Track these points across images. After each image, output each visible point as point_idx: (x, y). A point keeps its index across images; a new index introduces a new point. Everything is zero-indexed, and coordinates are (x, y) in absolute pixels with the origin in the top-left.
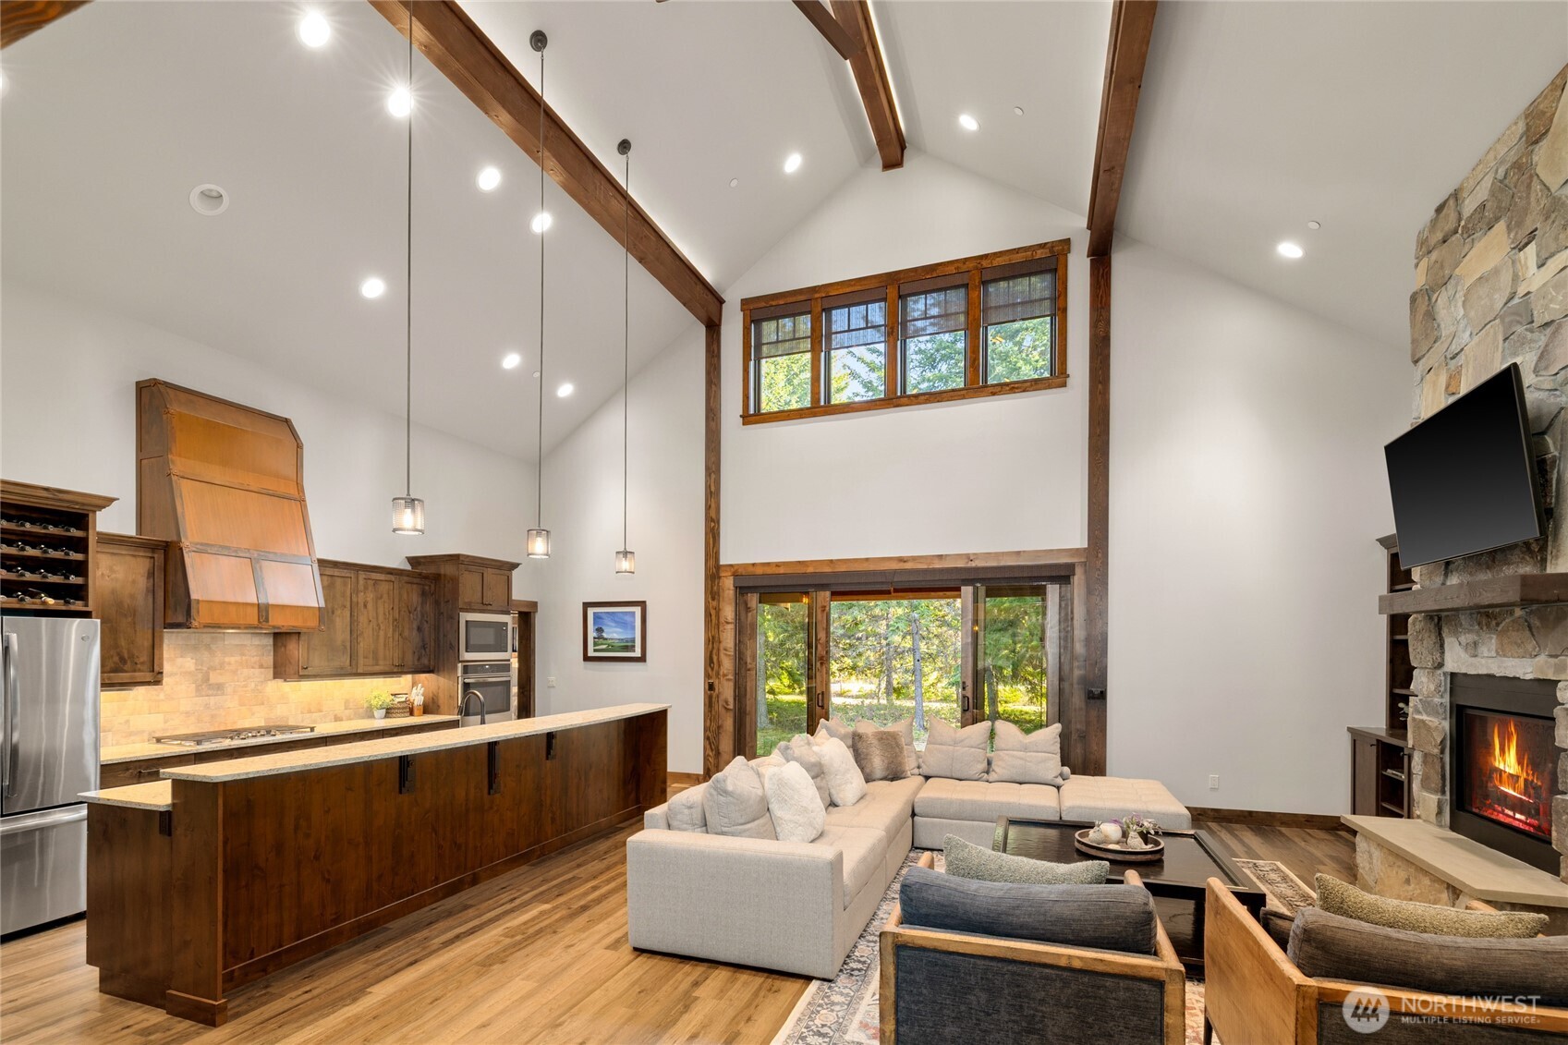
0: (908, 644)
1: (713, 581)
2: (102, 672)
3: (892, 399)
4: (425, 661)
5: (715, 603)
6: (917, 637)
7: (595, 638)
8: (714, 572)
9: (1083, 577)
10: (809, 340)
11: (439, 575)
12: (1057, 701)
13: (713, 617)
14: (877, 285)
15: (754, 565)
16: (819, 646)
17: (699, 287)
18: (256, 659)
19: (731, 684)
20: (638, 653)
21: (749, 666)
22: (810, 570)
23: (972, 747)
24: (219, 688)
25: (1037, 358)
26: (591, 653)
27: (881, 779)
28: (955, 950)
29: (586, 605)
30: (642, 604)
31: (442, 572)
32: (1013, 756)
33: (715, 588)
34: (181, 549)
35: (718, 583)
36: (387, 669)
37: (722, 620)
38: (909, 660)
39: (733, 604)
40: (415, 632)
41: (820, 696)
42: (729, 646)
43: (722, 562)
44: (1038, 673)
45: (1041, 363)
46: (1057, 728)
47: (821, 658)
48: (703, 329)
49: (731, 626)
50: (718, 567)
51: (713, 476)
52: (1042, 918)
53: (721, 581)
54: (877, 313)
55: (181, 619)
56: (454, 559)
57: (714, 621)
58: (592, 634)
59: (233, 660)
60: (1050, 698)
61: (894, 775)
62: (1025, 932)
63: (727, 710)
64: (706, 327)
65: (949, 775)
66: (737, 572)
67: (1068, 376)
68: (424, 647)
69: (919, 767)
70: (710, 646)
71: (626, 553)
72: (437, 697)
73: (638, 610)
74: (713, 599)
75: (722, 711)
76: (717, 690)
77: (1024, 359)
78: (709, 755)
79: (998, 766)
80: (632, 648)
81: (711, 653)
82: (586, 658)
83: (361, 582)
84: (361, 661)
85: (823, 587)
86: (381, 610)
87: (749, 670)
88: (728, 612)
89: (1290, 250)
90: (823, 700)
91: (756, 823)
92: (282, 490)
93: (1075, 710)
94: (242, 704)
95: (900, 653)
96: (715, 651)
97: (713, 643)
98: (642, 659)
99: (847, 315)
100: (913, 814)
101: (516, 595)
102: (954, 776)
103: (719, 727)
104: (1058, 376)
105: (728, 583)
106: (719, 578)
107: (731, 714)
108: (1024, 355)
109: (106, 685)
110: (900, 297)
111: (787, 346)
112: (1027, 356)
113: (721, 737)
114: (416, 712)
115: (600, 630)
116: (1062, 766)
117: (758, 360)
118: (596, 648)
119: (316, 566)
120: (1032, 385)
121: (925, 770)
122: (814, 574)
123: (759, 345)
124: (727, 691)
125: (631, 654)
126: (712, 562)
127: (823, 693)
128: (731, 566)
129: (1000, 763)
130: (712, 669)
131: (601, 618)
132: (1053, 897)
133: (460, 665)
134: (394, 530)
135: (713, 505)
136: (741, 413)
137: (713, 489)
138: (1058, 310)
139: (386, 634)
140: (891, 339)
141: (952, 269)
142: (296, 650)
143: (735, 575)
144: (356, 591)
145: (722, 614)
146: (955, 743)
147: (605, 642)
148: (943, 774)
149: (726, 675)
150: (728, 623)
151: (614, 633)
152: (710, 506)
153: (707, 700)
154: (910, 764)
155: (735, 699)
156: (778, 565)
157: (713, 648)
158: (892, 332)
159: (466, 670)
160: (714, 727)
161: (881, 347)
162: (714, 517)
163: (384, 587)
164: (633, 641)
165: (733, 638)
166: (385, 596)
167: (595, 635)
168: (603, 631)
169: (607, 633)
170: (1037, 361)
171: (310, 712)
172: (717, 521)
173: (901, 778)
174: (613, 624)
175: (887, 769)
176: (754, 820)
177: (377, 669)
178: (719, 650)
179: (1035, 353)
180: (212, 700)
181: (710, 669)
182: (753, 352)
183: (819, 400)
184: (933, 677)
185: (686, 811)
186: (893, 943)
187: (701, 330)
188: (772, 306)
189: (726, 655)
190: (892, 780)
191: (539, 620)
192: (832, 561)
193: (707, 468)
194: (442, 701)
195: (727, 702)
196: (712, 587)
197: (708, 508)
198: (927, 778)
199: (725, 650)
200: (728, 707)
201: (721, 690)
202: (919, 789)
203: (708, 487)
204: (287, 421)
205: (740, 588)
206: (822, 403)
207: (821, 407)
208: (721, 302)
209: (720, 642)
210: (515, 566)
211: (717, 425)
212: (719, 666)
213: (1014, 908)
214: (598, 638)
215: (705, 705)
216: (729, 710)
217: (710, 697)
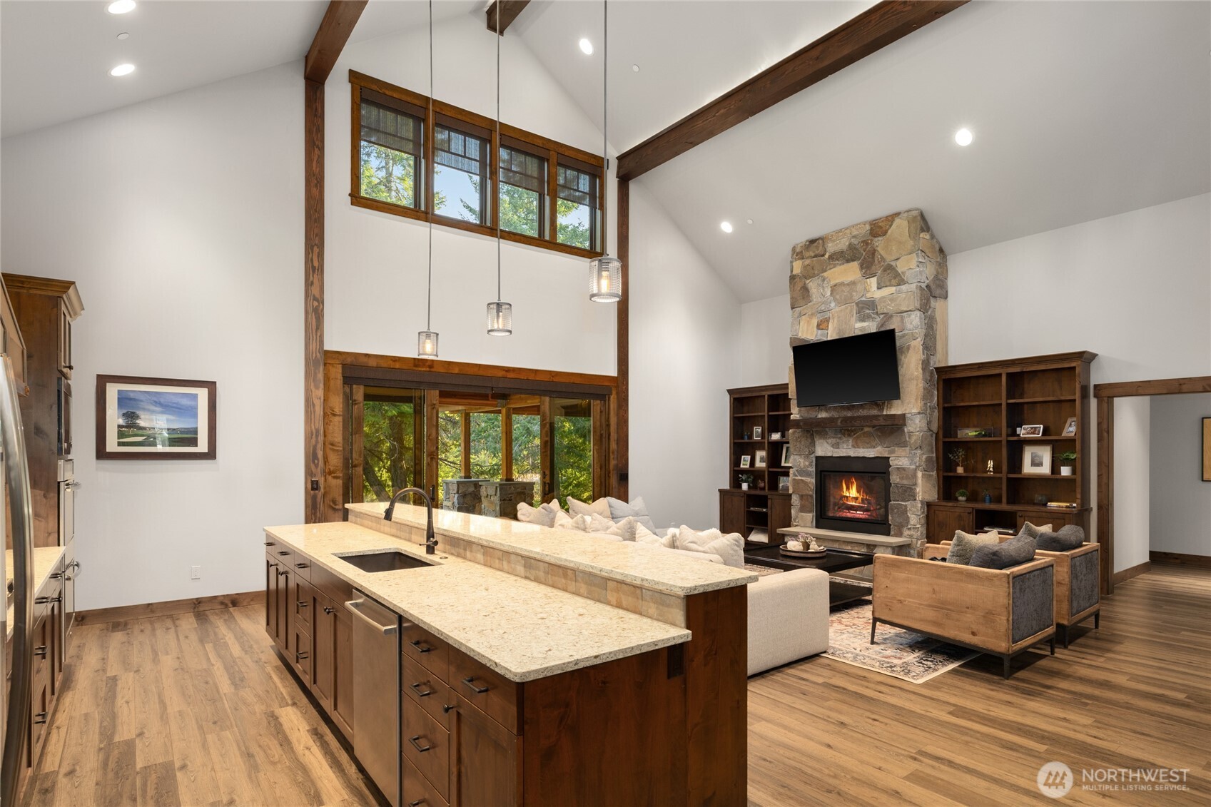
1: (316, 367)
3: (496, 230)
5: (318, 392)
7: (120, 426)
8: (317, 357)
9: (616, 397)
13: (317, 409)
16: (429, 442)
19: (340, 483)
20: (202, 447)
26: (110, 447)
29: (104, 381)
30: (211, 386)
33: (319, 376)
35: (323, 370)
37: (328, 412)
39: (342, 396)
42: (336, 440)
43: (328, 347)
49: (339, 419)
50: (322, 352)
51: (315, 252)
53: (326, 368)
57: (317, 413)
58: (114, 421)
63: (336, 510)
64: (307, 79)
66: (346, 361)
70: (314, 440)
73: (203, 394)
74: (316, 387)
75: (329, 512)
76: (322, 489)
80: (193, 442)
81: (315, 447)
82: (101, 454)
85: (433, 385)
88: (336, 404)
89: (727, 227)
93: (613, 488)
96: (319, 446)
97: (317, 436)
98: (211, 454)
105: (335, 372)
106: (324, 364)
110: (499, 144)
115: (131, 416)
118: (121, 440)
124: (335, 490)
125: (188, 450)
126: (314, 346)
128: (339, 353)
130: (317, 466)
135: (316, 283)
136: (350, 192)
138: (601, 206)
140: (494, 178)
143: (344, 366)
145: (328, 405)
147: (140, 432)
149: (333, 473)
150: (334, 415)
152: (312, 283)
153: (309, 501)
157: (317, 442)
158: (496, 172)
162: (317, 296)
164: (195, 431)
165: (341, 432)
167: (121, 422)
168: (138, 417)
172: (320, 300)
178: (324, 444)
181: (313, 467)
188: (385, 94)
189: (334, 450)
193: (308, 242)
195: (335, 503)
196: (315, 374)
199: (332, 444)
200: (337, 507)
201: (328, 489)
203: (309, 261)
205: (350, 378)
209: (325, 436)
212: (325, 462)
214: (128, 427)
215: (307, 507)
216: (338, 510)
217: (314, 498)
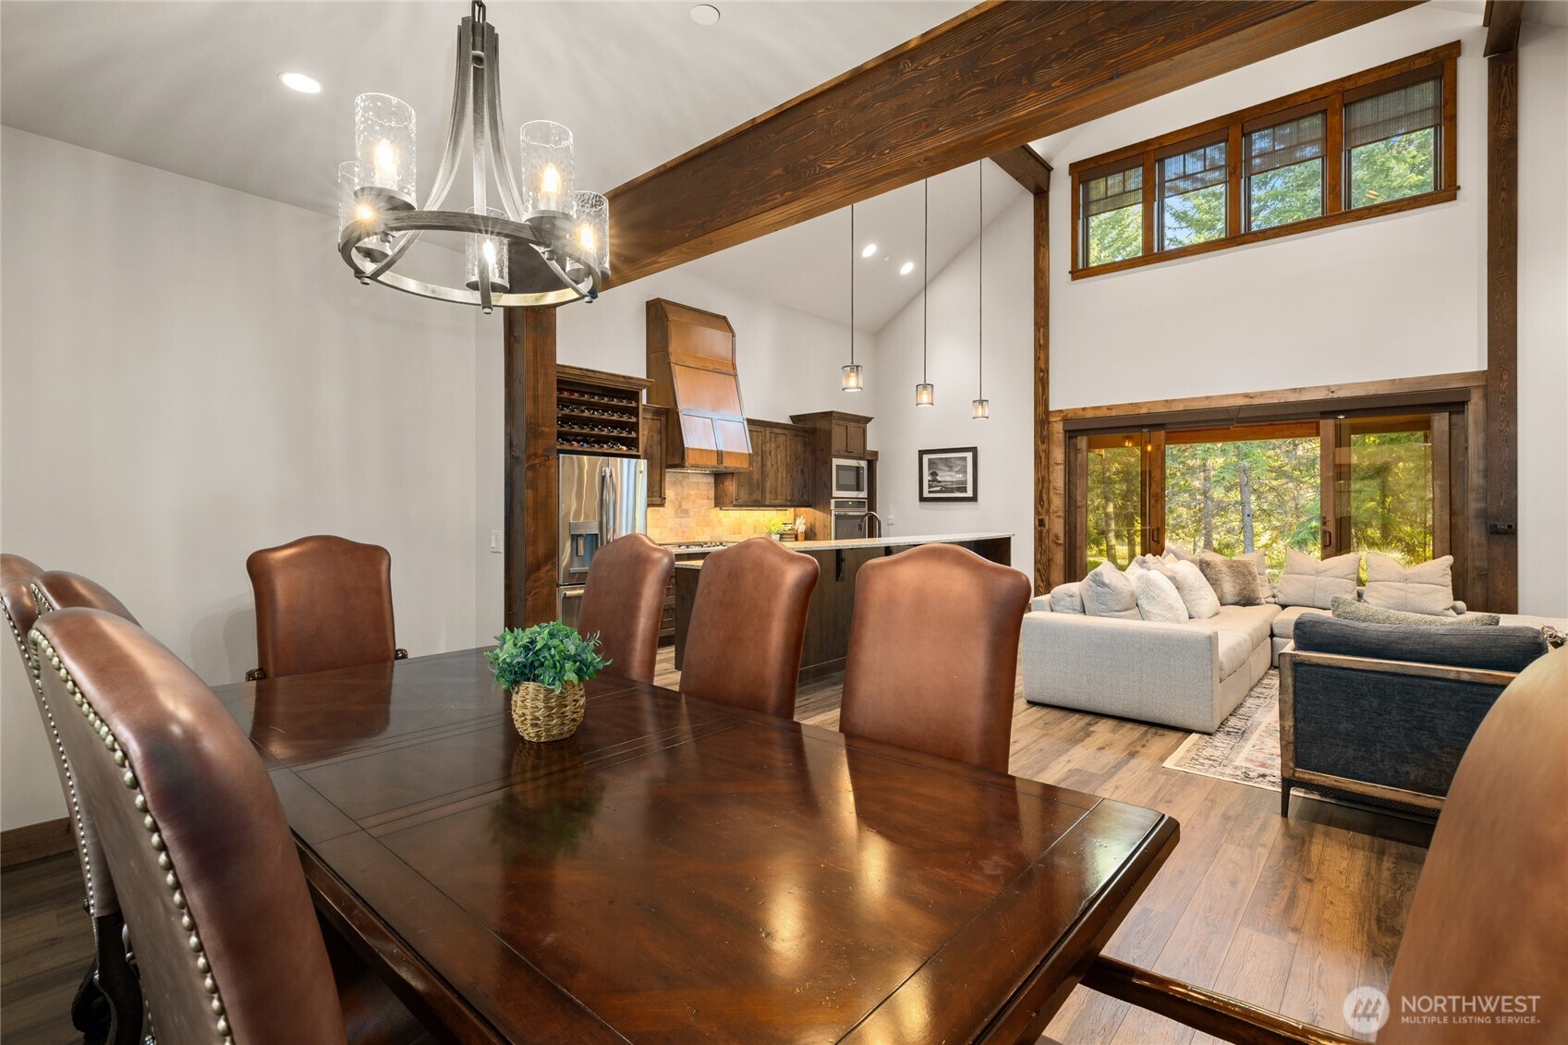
0: (1235, 496)
1: (1042, 426)
2: (648, 497)
3: (1235, 237)
4: (806, 497)
5: (1044, 447)
6: (1246, 489)
7: (929, 481)
8: (1043, 418)
9: (1480, 404)
10: (1141, 191)
11: (815, 429)
12: (1447, 536)
13: (1043, 459)
14: (1217, 128)
15: (1084, 409)
16: (1153, 483)
17: (1032, 161)
18: (705, 492)
19: (1062, 520)
20: (969, 494)
21: (1079, 504)
22: (1144, 410)
23: (1338, 577)
24: (686, 512)
25: (1415, 153)
26: (926, 494)
27: (1232, 604)
28: (1348, 666)
29: (922, 453)
30: (974, 450)
31: (818, 426)
32: (1390, 587)
33: (1045, 433)
34: (678, 413)
35: (1048, 428)
36: (783, 502)
37: (1052, 462)
38: (1235, 520)
39: (1063, 447)
40: (799, 475)
41: (1155, 532)
42: (1059, 485)
43: (1052, 408)
44: (1420, 532)
45: (1421, 158)
46: (1447, 560)
47: (1156, 495)
48: (1030, 198)
49: (1062, 467)
50: (1047, 413)
51: (1042, 330)
52: (1431, 646)
53: (1051, 425)
54: (1216, 153)
55: (677, 462)
56: (828, 415)
57: (1043, 464)
58: (927, 478)
59: (693, 492)
60: (1437, 533)
61: (1247, 601)
62: (1414, 656)
63: (1058, 544)
64: (1034, 195)
65: (1311, 604)
66: (1067, 418)
67: (1459, 188)
68: (805, 487)
69: (1274, 596)
70: (1040, 486)
71: (981, 402)
72: (814, 527)
73: (969, 455)
74: (1043, 442)
75: (1054, 546)
76: (1047, 527)
77: (1395, 158)
78: (1039, 586)
79: (1371, 597)
80: (964, 490)
81: (1041, 492)
82: (922, 499)
83: (768, 435)
84: (768, 495)
85: (1157, 427)
86: (779, 457)
87: (1079, 507)
88: (1058, 454)
90: (1158, 535)
91: (1129, 612)
92: (724, 370)
93: (1473, 546)
94: (698, 525)
95: (1222, 508)
96: (1044, 491)
97: (1043, 483)
98: (974, 499)
99: (1182, 162)
100: (1272, 635)
101: (869, 447)
102: (1316, 604)
103: (1049, 560)
104: (1446, 189)
105: (1058, 428)
106: (1049, 423)
107: (1062, 548)
108: (1394, 152)
109: (649, 505)
110: (1244, 135)
111: (1117, 201)
112: (1399, 153)
113: (1051, 570)
114: (800, 538)
115: (934, 474)
116: (1455, 600)
117: (1086, 218)
118: (931, 490)
119: (745, 423)
120: (1409, 203)
121: (1281, 598)
122: (1148, 415)
123: (1087, 204)
124: (1058, 526)
125: (964, 495)
126: (1041, 409)
127: (1158, 529)
128: (1061, 411)
129: (1374, 594)
130: (1042, 507)
131: (934, 463)
132: (1441, 632)
133: (833, 501)
134: (844, 389)
135: (1042, 357)
136: (1070, 270)
137: (1042, 342)
138: (1445, 118)
139: (782, 475)
140: (1233, 179)
141: (1308, 98)
142: (731, 486)
143: (1065, 420)
144: (764, 442)
145: (1052, 456)
146: (1318, 573)
147: (938, 484)
148: (1306, 603)
149: (1056, 512)
150: (1058, 464)
151: (946, 476)
152: (1039, 358)
153: (1037, 535)
154: (1263, 592)
155: (1065, 535)
156: (1109, 408)
157: (1043, 487)
158: (1235, 171)
159: (838, 505)
160: (1044, 560)
161: (1220, 189)
162: (1043, 367)
163: (781, 439)
164: (965, 482)
165: (1063, 478)
166: (782, 446)
167: (930, 478)
168: (937, 475)
169: (941, 476)
170: (1414, 157)
171: (734, 533)
172: (1046, 371)
173: (1255, 605)
174: (947, 469)
175: (1239, 595)
176: (1127, 610)
177: (777, 502)
178: (1049, 489)
179: (1412, 148)
180: (684, 520)
181: (1039, 507)
182: (1082, 210)
183: (1152, 248)
184: (1265, 539)
185: (1068, 599)
186: (1291, 661)
187: (1029, 199)
188: (1101, 165)
189: (1056, 493)
190: (1244, 605)
191: (879, 466)
192: (1167, 401)
193: (1036, 324)
194: (818, 530)
195: (1057, 537)
196: (1041, 432)
197: (1037, 359)
198: (1284, 607)
199: (1055, 489)
200: (1059, 542)
201: (1051, 526)
202: (1276, 615)
203: (1037, 340)
204: (725, 318)
205: (1070, 431)
206: (1156, 251)
207: (1153, 254)
208: (1049, 169)
209: (1049, 482)
210: (869, 419)
211: (1045, 283)
212: (1049, 504)
213: (1403, 639)
214: (933, 481)
215: (1035, 540)
216: (1060, 544)
217: (1041, 532)
